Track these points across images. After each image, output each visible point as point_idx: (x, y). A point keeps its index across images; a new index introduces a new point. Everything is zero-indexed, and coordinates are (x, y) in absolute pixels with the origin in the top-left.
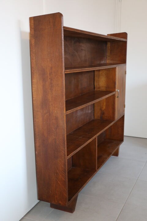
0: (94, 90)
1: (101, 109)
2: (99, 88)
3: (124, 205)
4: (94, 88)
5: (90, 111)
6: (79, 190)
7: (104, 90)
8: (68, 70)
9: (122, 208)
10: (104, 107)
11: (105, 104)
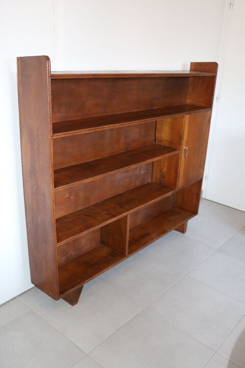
0: (154, 143)
1: (161, 170)
2: (161, 141)
3: (144, 310)
4: (155, 140)
5: (142, 172)
6: (84, 281)
7: (167, 145)
8: (60, 134)
9: (137, 313)
10: (165, 169)
11: (166, 164)
